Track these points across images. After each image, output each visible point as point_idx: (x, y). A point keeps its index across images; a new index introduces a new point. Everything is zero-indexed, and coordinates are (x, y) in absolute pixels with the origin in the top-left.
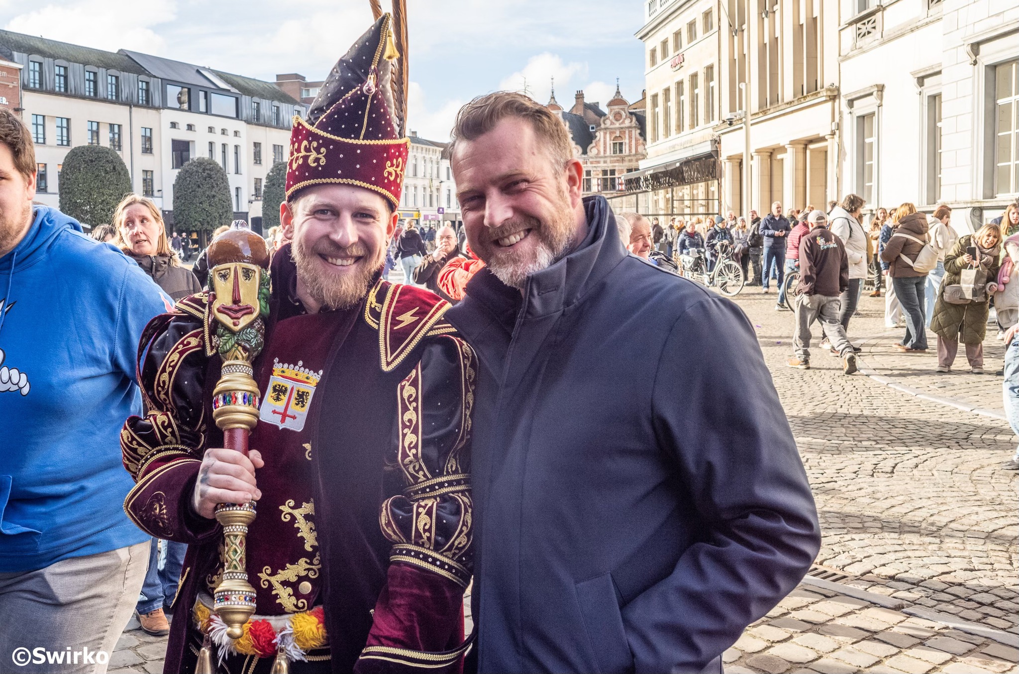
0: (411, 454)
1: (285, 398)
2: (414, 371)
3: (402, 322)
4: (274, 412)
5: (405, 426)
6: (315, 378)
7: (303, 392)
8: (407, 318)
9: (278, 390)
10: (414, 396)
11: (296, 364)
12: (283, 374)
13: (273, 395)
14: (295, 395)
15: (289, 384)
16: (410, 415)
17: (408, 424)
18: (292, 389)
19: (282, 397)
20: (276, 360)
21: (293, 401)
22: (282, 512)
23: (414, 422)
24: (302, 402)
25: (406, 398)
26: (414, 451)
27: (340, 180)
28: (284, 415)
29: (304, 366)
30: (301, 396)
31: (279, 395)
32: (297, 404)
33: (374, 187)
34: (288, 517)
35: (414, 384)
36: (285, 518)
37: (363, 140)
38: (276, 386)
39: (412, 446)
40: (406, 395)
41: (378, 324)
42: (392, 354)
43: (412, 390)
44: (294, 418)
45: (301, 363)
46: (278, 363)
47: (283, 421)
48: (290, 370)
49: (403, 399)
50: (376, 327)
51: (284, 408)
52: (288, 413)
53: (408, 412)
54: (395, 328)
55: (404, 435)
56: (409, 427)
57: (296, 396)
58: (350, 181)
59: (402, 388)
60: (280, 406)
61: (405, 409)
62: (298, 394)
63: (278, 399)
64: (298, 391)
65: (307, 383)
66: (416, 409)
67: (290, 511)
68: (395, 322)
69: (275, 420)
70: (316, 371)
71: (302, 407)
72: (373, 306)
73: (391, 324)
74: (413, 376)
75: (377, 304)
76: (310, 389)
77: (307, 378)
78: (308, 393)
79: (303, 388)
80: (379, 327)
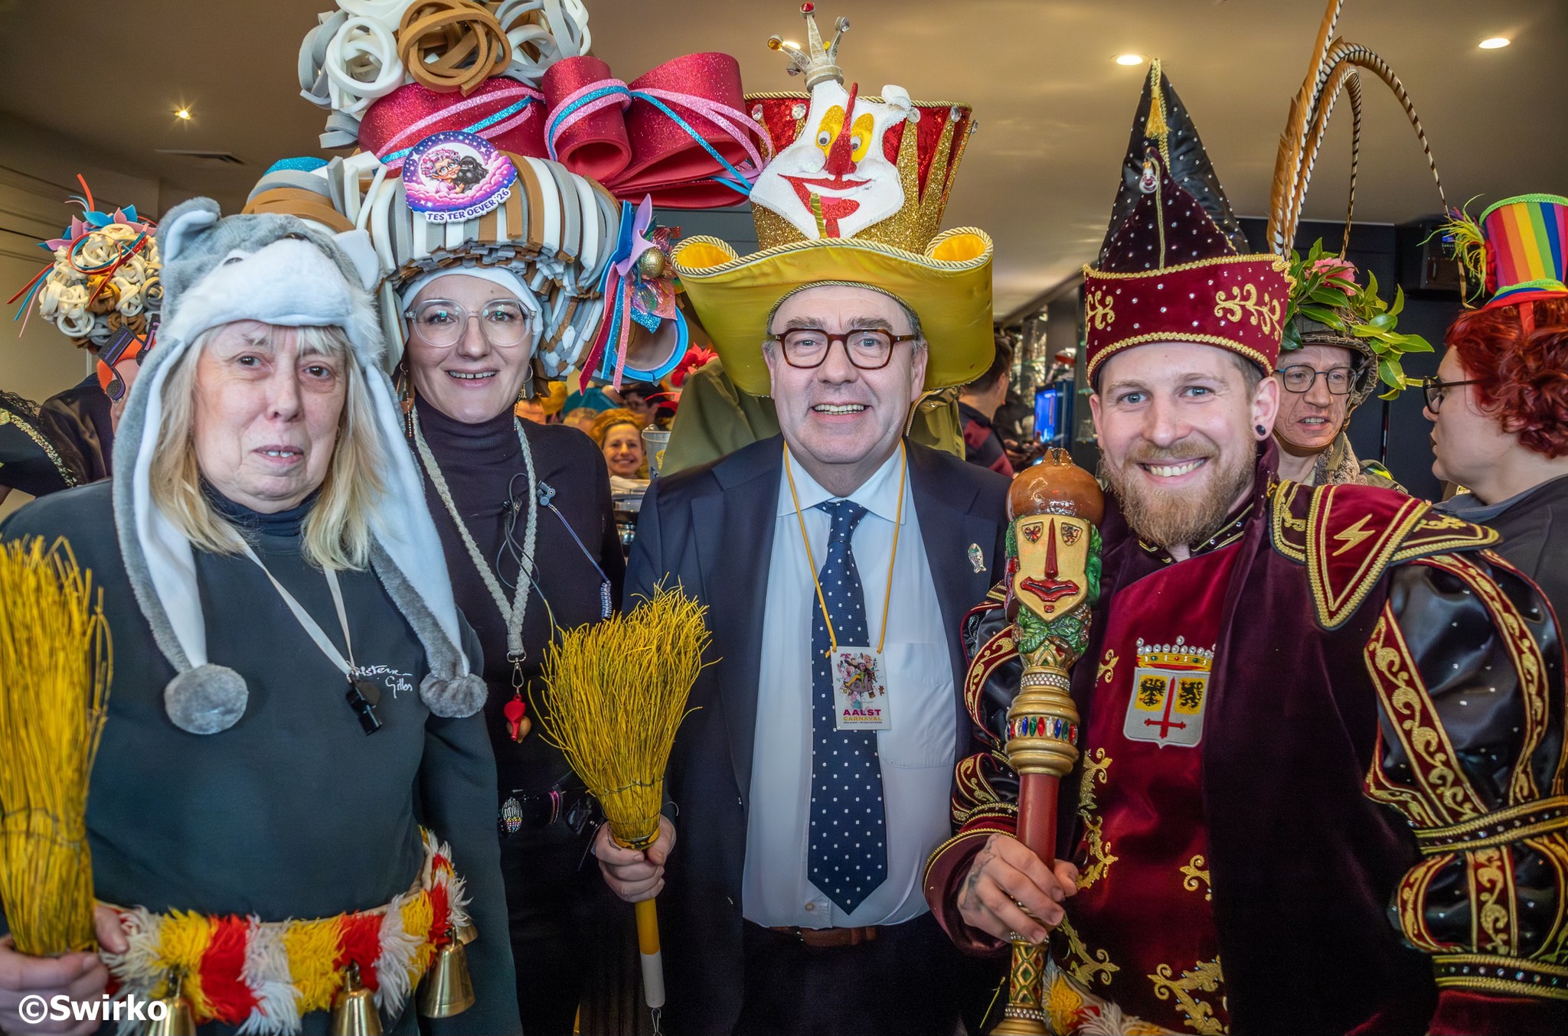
0: (1438, 764)
1: (1163, 699)
2: (1382, 620)
3: (1345, 542)
4: (1149, 722)
5: (1402, 718)
6: (1206, 656)
7: (1192, 684)
8: (1354, 535)
9: (1149, 688)
10: (1397, 661)
11: (1173, 643)
12: (1156, 662)
13: (1143, 696)
14: (1178, 690)
15: (1166, 676)
16: (1403, 695)
17: (1406, 712)
18: (1173, 682)
19: (1158, 697)
20: (1140, 642)
21: (1176, 701)
22: (1185, 875)
23: (1418, 707)
24: (1193, 699)
25: (1384, 669)
26: (1440, 757)
27: (1140, 338)
28: (1165, 725)
29: (1188, 643)
30: (1190, 691)
31: (1152, 694)
32: (1183, 704)
33: (1199, 338)
34: (1195, 883)
35: (1390, 641)
36: (1190, 885)
37: (1165, 267)
38: (1146, 682)
39: (1432, 749)
40: (1383, 666)
41: (1304, 552)
42: (1336, 597)
43: (1390, 654)
44: (1182, 726)
45: (1180, 640)
46: (1145, 645)
47: (1164, 734)
48: (1165, 653)
49: (1380, 674)
50: (1301, 557)
51: (1163, 713)
52: (1172, 719)
53: (1397, 692)
54: (1335, 554)
55: (1408, 734)
56: (1412, 717)
57: (1180, 691)
58: (1155, 336)
59: (1373, 655)
60: (1157, 712)
61: (1390, 688)
62: (1184, 688)
63: (1151, 701)
64: (1183, 684)
65: (1197, 668)
66: (1410, 683)
67: (1198, 873)
68: (1333, 545)
69: (1152, 735)
70: (1207, 647)
71: (1193, 707)
72: (1287, 525)
73: (1327, 547)
74: (1384, 630)
75: (1295, 521)
76: (1202, 676)
77: (1197, 661)
78: (1200, 683)
79: (1190, 676)
80: (1306, 557)
